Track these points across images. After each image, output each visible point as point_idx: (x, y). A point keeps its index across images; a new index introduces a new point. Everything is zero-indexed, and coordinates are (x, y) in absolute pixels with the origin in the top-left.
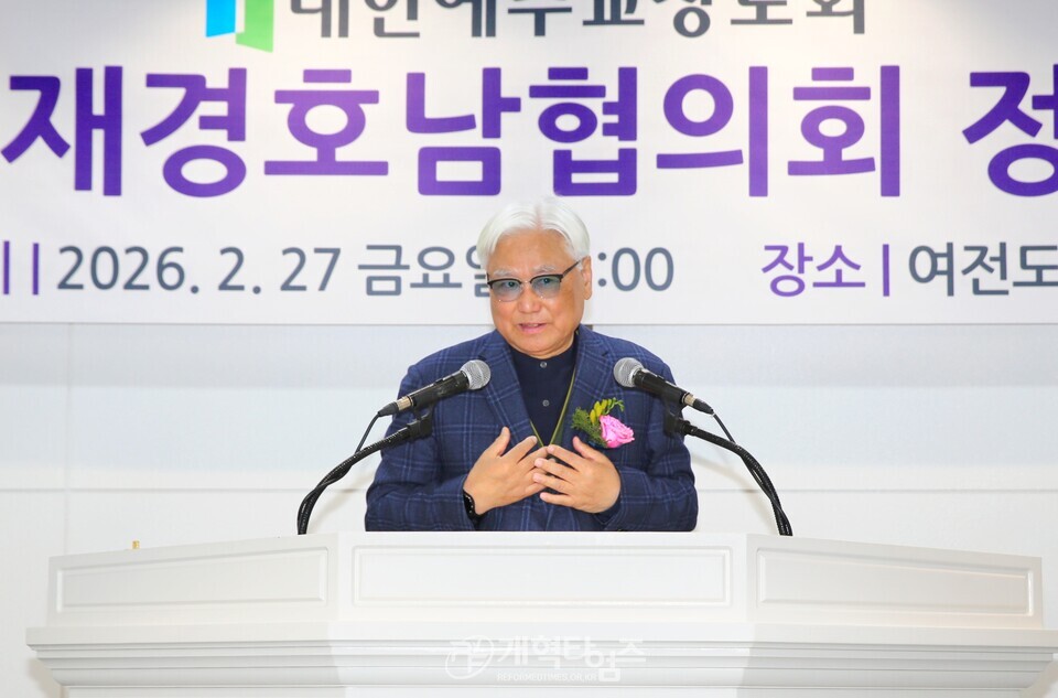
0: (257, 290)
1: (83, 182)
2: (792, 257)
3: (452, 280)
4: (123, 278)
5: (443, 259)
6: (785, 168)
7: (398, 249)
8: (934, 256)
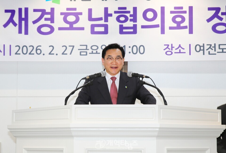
0: (57, 54)
1: (20, 32)
2: (170, 47)
3: (98, 52)
4: (29, 52)
5: (96, 48)
6: (168, 28)
7: (87, 46)
8: (200, 47)
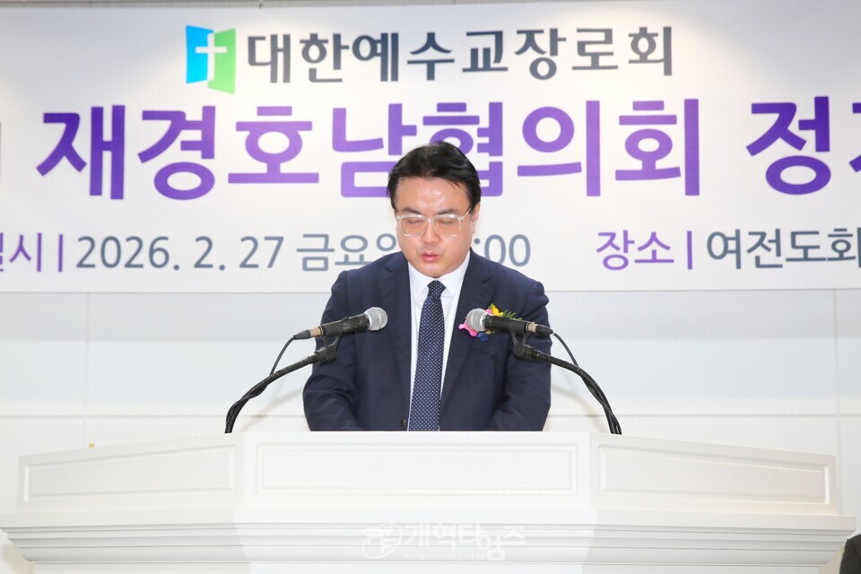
0: (222, 268)
1: (96, 189)
2: (619, 241)
4: (124, 259)
5: (359, 244)
6: (613, 175)
7: (326, 237)
8: (726, 240)
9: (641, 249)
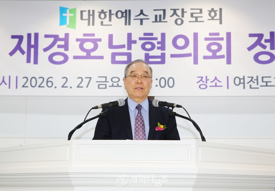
0: (71, 87)
1: (28, 61)
2: (204, 79)
3: (119, 85)
4: (38, 84)
5: (117, 80)
6: (202, 57)
7: (106, 77)
8: (240, 79)
9: (211, 82)
